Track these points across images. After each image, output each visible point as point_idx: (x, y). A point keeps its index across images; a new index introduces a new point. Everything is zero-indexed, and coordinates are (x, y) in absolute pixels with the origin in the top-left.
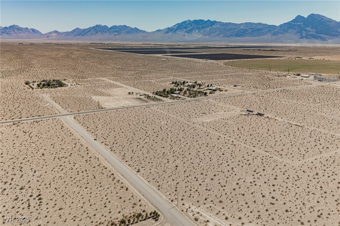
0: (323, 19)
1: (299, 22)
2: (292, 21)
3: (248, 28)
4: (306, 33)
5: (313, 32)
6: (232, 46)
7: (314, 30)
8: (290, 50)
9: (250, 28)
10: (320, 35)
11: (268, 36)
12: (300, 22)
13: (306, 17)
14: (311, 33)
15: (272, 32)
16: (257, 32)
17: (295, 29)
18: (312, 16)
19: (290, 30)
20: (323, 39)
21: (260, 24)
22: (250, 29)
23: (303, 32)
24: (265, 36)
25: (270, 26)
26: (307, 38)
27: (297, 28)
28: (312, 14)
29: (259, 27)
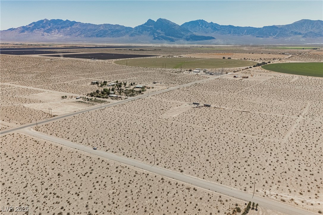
0: (169, 23)
1: (150, 25)
2: (145, 24)
3: (107, 29)
4: (158, 35)
5: (163, 34)
6: (101, 46)
7: (163, 32)
8: (155, 50)
9: (109, 29)
10: (169, 37)
11: (126, 37)
12: (152, 25)
13: (156, 21)
14: (161, 35)
15: (129, 33)
16: (116, 33)
17: (148, 31)
18: (160, 20)
19: (144, 32)
20: (172, 41)
21: (118, 25)
22: (110, 30)
23: (155, 34)
24: (124, 37)
25: (127, 28)
26: (159, 39)
27: (150, 31)
28: (160, 18)
29: (117, 28)
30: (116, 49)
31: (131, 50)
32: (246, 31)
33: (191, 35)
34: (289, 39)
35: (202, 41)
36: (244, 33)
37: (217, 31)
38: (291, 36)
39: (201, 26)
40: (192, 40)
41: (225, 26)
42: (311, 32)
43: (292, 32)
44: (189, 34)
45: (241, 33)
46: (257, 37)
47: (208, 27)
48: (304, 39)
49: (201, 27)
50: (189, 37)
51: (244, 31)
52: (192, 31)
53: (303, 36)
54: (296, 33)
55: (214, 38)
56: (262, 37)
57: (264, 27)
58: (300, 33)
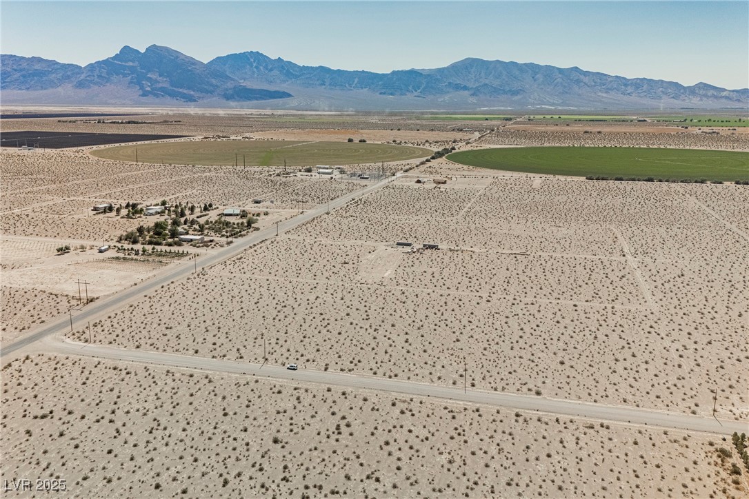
0: (177, 57)
1: (130, 61)
2: (114, 58)
3: (9, 69)
4: (152, 85)
5: (164, 83)
7: (165, 79)
8: (165, 121)
9: (15, 67)
10: (181, 90)
11: (66, 90)
12: (133, 62)
13: (143, 51)
14: (161, 85)
15: (73, 79)
16: (36, 78)
17: (125, 75)
18: (153, 49)
19: (115, 78)
20: (190, 99)
21: (40, 60)
22: (16, 70)
23: (144, 82)
24: (60, 89)
25: (65, 66)
26: (157, 96)
27: (129, 74)
28: (154, 46)
29: (37, 67)
30: (59, 121)
31: (103, 122)
32: (356, 80)
33: (235, 87)
34: (447, 98)
35: (263, 101)
36: (354, 85)
37: (293, 80)
38: (448, 92)
39: (256, 67)
40: (239, 99)
41: (312, 68)
42: (486, 85)
43: (450, 83)
44: (230, 85)
45: (347, 85)
46: (381, 93)
47: (271, 70)
48: (473, 100)
49: (255, 70)
50: (230, 92)
51: (354, 81)
52: (236, 78)
53: (472, 92)
54: (458, 87)
55: (289, 95)
56: (392, 94)
57: (394, 73)
58: (465, 86)
